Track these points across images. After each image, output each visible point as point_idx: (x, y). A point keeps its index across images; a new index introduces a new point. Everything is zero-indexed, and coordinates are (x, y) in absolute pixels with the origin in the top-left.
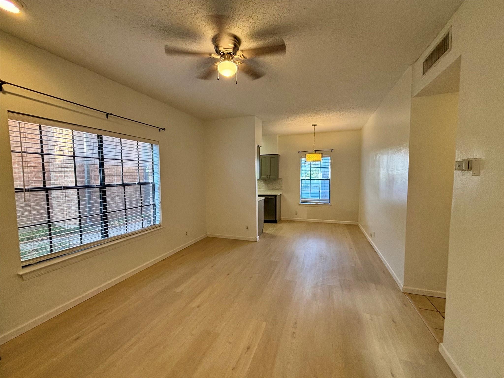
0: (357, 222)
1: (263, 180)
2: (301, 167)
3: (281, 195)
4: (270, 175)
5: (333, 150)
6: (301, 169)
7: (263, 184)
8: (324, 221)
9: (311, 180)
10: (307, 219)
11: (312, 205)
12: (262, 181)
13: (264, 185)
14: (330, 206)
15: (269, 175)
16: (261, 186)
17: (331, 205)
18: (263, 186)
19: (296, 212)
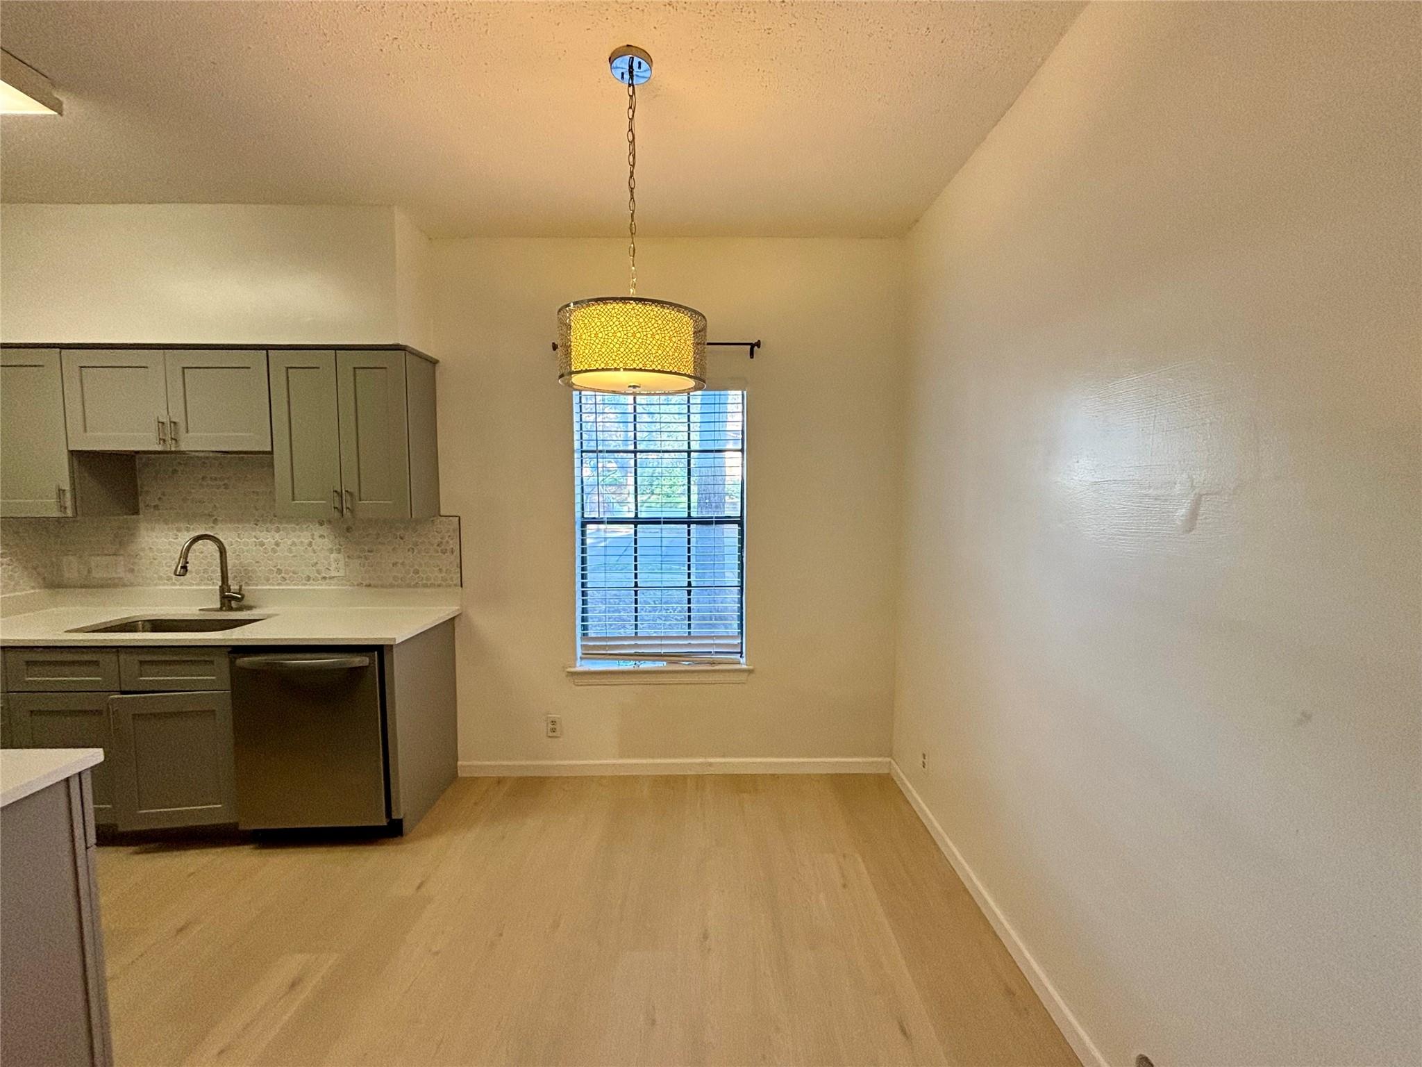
0: (888, 759)
1: (330, 522)
2: (577, 445)
3: (453, 619)
4: (354, 490)
5: (758, 344)
6: (577, 455)
7: (331, 551)
8: (711, 764)
9: (639, 526)
10: (621, 757)
11: (648, 679)
12: (324, 530)
13: (340, 556)
14: (743, 677)
15: (351, 494)
16: (319, 567)
17: (750, 672)
18: (334, 565)
19: (553, 723)
